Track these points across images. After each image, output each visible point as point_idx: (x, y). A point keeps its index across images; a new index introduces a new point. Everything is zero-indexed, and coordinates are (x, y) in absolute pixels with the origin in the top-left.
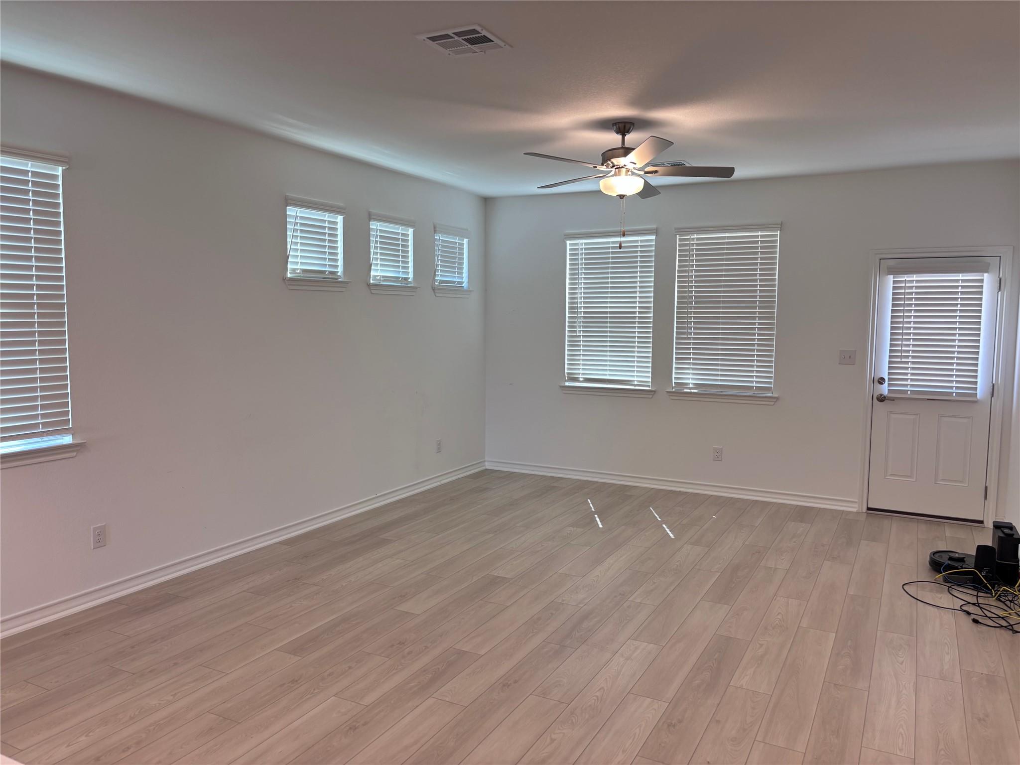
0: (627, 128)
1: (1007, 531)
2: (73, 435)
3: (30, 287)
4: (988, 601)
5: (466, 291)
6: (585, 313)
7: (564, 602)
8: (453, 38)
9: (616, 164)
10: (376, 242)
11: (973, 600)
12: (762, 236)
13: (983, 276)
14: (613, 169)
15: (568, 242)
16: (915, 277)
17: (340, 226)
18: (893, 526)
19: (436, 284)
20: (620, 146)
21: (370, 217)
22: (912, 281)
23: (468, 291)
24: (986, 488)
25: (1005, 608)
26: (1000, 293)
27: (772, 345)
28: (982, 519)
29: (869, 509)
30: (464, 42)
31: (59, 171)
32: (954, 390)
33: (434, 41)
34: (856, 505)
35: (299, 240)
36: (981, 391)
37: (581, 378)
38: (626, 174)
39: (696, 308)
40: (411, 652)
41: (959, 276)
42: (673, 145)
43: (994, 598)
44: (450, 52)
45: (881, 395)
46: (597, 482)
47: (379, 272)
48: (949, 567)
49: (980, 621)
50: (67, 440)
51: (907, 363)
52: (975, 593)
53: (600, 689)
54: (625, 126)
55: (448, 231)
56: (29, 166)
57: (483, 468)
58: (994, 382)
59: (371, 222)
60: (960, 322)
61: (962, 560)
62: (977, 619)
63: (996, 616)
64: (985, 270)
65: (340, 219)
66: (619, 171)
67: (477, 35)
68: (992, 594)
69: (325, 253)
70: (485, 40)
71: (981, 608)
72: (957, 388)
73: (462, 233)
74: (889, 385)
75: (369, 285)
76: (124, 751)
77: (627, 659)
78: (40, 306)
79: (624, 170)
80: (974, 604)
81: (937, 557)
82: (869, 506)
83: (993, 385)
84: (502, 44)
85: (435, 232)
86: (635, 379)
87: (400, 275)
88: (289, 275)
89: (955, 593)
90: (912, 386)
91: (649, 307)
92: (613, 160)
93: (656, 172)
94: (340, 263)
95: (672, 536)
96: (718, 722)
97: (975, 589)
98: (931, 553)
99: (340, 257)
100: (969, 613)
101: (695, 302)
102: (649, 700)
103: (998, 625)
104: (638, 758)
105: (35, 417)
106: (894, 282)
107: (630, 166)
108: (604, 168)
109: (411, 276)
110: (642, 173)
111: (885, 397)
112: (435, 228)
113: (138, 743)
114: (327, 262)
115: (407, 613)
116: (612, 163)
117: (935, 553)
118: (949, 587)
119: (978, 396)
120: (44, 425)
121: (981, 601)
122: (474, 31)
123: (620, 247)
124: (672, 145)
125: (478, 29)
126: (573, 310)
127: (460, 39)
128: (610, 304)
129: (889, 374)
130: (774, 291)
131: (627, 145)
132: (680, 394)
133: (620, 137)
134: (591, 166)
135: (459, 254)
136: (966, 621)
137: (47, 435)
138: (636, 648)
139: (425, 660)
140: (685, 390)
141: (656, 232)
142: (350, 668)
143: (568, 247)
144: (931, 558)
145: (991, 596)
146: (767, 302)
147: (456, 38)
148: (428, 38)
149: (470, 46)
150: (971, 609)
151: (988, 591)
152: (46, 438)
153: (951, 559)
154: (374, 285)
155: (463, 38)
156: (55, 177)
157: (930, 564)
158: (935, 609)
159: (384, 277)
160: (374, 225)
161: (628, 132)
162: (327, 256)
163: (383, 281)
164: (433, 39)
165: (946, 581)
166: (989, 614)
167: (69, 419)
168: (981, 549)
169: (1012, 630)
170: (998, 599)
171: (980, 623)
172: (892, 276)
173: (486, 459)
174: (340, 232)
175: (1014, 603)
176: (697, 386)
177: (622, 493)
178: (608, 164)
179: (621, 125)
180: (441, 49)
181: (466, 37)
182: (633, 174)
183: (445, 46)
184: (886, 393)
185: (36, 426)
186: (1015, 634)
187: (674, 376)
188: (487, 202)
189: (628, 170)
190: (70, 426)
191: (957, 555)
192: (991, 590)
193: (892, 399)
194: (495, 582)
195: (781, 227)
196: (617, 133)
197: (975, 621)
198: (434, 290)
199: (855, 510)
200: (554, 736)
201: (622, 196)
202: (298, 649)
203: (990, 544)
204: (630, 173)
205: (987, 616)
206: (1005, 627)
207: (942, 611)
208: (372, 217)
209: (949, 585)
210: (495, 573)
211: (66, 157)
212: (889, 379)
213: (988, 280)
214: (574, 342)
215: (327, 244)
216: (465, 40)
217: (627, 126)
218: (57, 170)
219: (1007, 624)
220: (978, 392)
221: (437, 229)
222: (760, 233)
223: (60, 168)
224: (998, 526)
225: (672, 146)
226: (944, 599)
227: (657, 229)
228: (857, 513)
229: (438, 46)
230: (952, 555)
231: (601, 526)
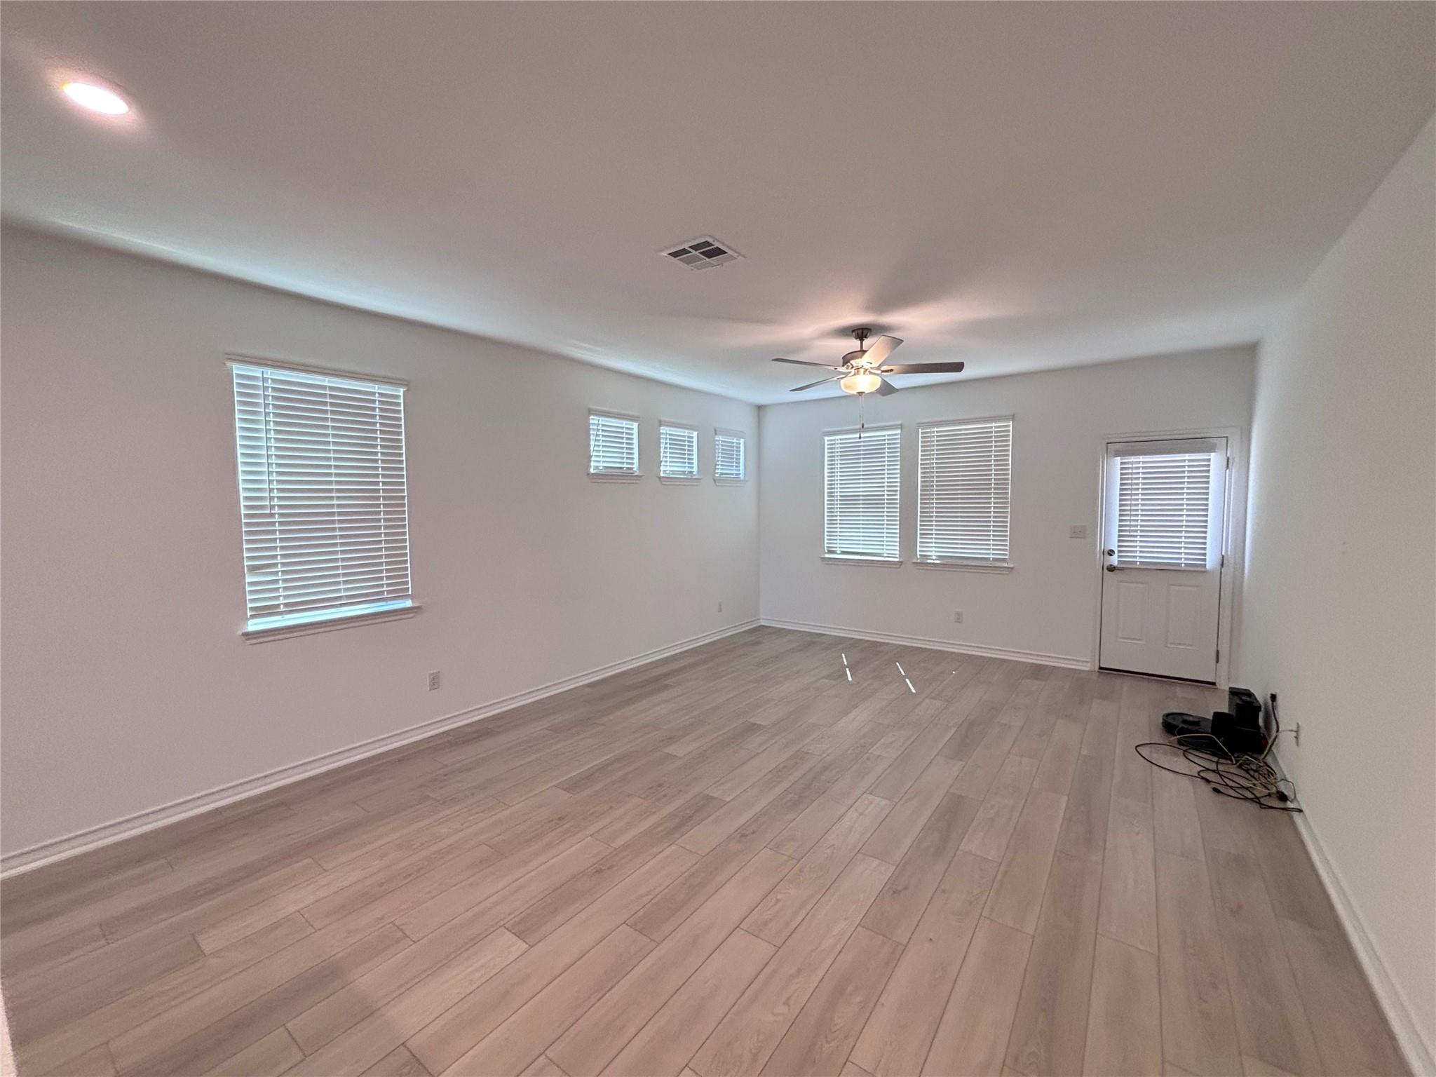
0: (864, 334)
1: (1247, 699)
2: (412, 599)
3: (377, 483)
4: (1228, 768)
5: (742, 481)
6: (841, 496)
7: (810, 752)
8: (690, 252)
9: (855, 365)
10: (666, 443)
11: (1213, 766)
12: (996, 427)
13: (1210, 456)
14: (853, 370)
15: (826, 438)
16: (1141, 458)
17: (635, 432)
18: (1125, 685)
19: (717, 475)
20: (859, 349)
21: (661, 423)
22: (1139, 463)
23: (745, 481)
24: (1218, 652)
25: (1249, 777)
26: (1228, 471)
27: (1006, 522)
28: (1214, 681)
29: (1101, 668)
30: (700, 255)
31: (401, 392)
32: (1183, 561)
33: (675, 257)
34: (1089, 665)
35: (601, 443)
36: (1211, 562)
37: (839, 550)
38: (864, 374)
39: (937, 490)
40: (665, 796)
41: (1185, 456)
42: (903, 344)
43: (1235, 766)
44: (692, 268)
45: (1111, 565)
46: (853, 639)
47: (666, 468)
48: (1182, 731)
49: (1221, 790)
50: (408, 603)
51: (1136, 536)
52: (1216, 759)
53: (831, 846)
54: (862, 333)
55: (726, 433)
56: (376, 388)
57: (759, 624)
58: (1223, 554)
59: (662, 428)
60: (1187, 499)
61: (1196, 723)
62: (1219, 788)
63: (1239, 786)
64: (1212, 449)
65: (635, 425)
66: (858, 372)
67: (711, 248)
68: (1232, 761)
69: (623, 453)
70: (719, 252)
71: (1221, 775)
72: (1186, 559)
73: (738, 435)
74: (1119, 556)
75: (660, 478)
76: (405, 877)
77: (861, 814)
78: (385, 498)
79: (862, 370)
80: (1213, 771)
81: (1170, 720)
82: (1102, 666)
83: (1223, 557)
84: (735, 255)
85: (716, 434)
86: (885, 551)
87: (687, 469)
88: (592, 471)
89: (1191, 757)
90: (1141, 557)
91: (896, 491)
92: (851, 362)
93: (891, 370)
94: (636, 461)
95: (914, 691)
96: (944, 891)
97: (1213, 754)
98: (1164, 716)
99: (636, 456)
100: (1208, 781)
101: (937, 486)
102: (877, 862)
103: (1242, 797)
104: (859, 928)
105: (382, 586)
106: (1122, 463)
107: (867, 366)
108: (844, 369)
109: (695, 470)
110: (879, 372)
111: (1114, 567)
112: (715, 430)
113: (418, 871)
114: (625, 460)
115: (671, 755)
116: (852, 364)
117: (1168, 715)
118: (1184, 751)
119: (1208, 567)
120: (389, 592)
121: (1221, 768)
122: (707, 244)
123: (860, 438)
124: (901, 343)
125: (711, 241)
126: (831, 494)
127: (697, 253)
128: (862, 490)
129: (1119, 546)
130: (1008, 474)
131: (864, 349)
132: (923, 565)
133: (858, 342)
134: (832, 368)
135: (737, 451)
136: (1206, 790)
137: (390, 600)
138: (871, 803)
139: (677, 803)
140: (929, 561)
141: (901, 427)
142: (611, 807)
143: (826, 443)
144: (1163, 719)
145: (1230, 763)
146: (1002, 483)
147: (694, 252)
148: (669, 254)
149: (707, 259)
150: (1210, 776)
151: (1226, 757)
152: (389, 603)
153: (1185, 722)
154: (663, 477)
155: (700, 251)
156: (398, 397)
157: (1163, 726)
158: (1172, 775)
159: (672, 471)
160: (663, 430)
161: (866, 337)
162: (625, 455)
163: (672, 474)
164: (674, 255)
165: (1180, 743)
166: (1230, 783)
167: (408, 588)
168: (1217, 715)
169: (1261, 804)
170: (1240, 767)
171: (1223, 793)
172: (1119, 458)
173: (762, 617)
174: (635, 436)
175: (1260, 774)
176: (939, 557)
177: (874, 648)
178: (848, 366)
179: (860, 332)
180: (682, 264)
181: (702, 251)
182: (871, 373)
183: (688, 262)
184: (1115, 563)
185: (382, 592)
186: (1263, 810)
187: (918, 549)
188: (760, 408)
189: (866, 370)
190: (410, 593)
191: (1191, 719)
192: (1230, 757)
193: (1122, 569)
194: (752, 728)
195: (1013, 418)
196: (856, 339)
197: (1216, 790)
198: (715, 480)
199: (1087, 669)
200: (779, 897)
201: (860, 393)
202: (573, 786)
203: (1226, 711)
204: (867, 372)
205: (1227, 785)
206: (1251, 799)
207: (1179, 777)
208: (663, 423)
209: (1185, 748)
210: (752, 720)
211: (405, 381)
212: (1119, 551)
213: (1216, 459)
214: (832, 521)
215: (624, 446)
216: (701, 253)
217: (865, 332)
218: (400, 392)
219: (1253, 796)
220: (1207, 562)
221: (718, 432)
222: (994, 424)
223: (402, 390)
224: (1235, 693)
225: (901, 345)
226: (1180, 763)
227: (901, 425)
228: (1091, 672)
229: (679, 262)
230: (1185, 717)
231: (850, 679)
